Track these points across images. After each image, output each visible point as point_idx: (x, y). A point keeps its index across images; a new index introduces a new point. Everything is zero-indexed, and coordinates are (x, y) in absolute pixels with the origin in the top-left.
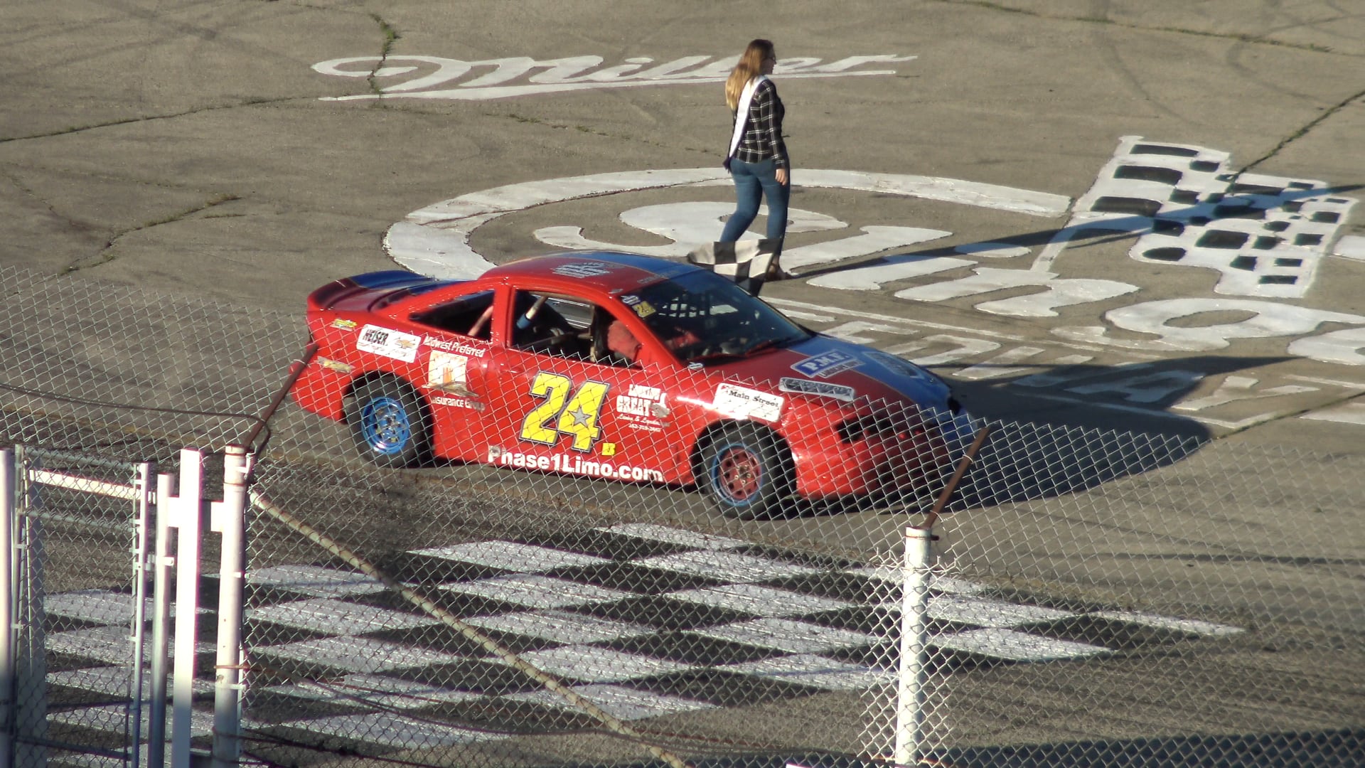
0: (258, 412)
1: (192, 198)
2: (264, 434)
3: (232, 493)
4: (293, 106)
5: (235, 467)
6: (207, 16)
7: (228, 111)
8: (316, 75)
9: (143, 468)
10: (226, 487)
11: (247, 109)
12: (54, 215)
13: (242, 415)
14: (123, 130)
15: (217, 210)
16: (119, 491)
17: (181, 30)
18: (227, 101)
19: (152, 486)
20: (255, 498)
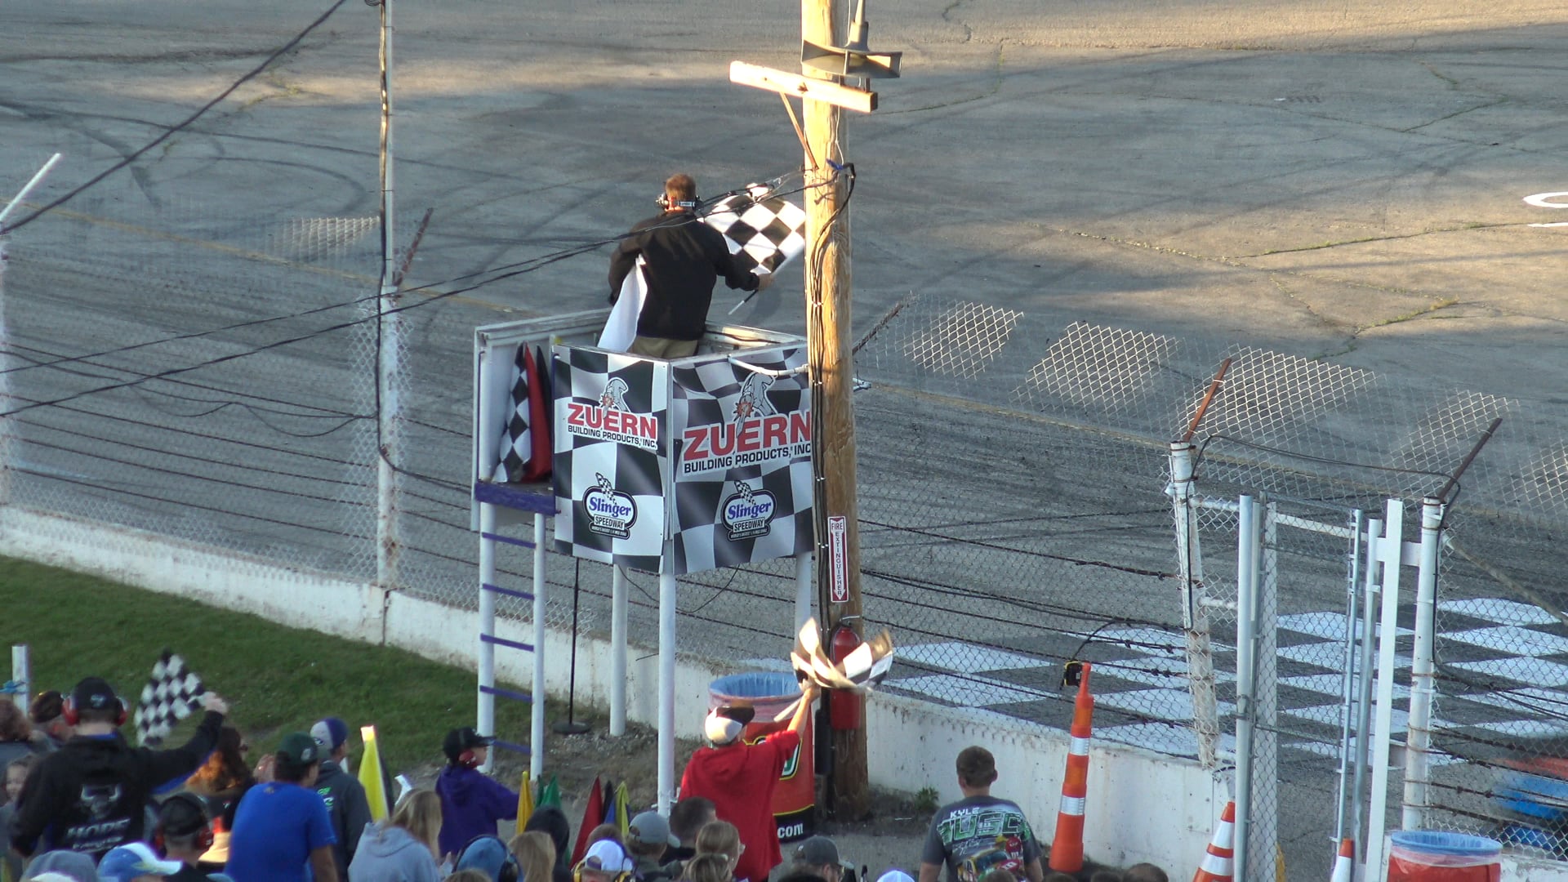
0: (1451, 471)
1: (1420, 302)
2: (1455, 488)
3: (1427, 537)
4: (1507, 231)
5: (1429, 516)
6: (1441, 157)
7: (1454, 234)
8: (1526, 205)
9: (1357, 513)
10: (1423, 531)
11: (1470, 232)
12: (1311, 313)
13: (1438, 473)
14: (1369, 247)
15: (1443, 313)
16: (1337, 531)
17: (1420, 166)
18: (1453, 225)
19: (1364, 528)
20: (1445, 539)
